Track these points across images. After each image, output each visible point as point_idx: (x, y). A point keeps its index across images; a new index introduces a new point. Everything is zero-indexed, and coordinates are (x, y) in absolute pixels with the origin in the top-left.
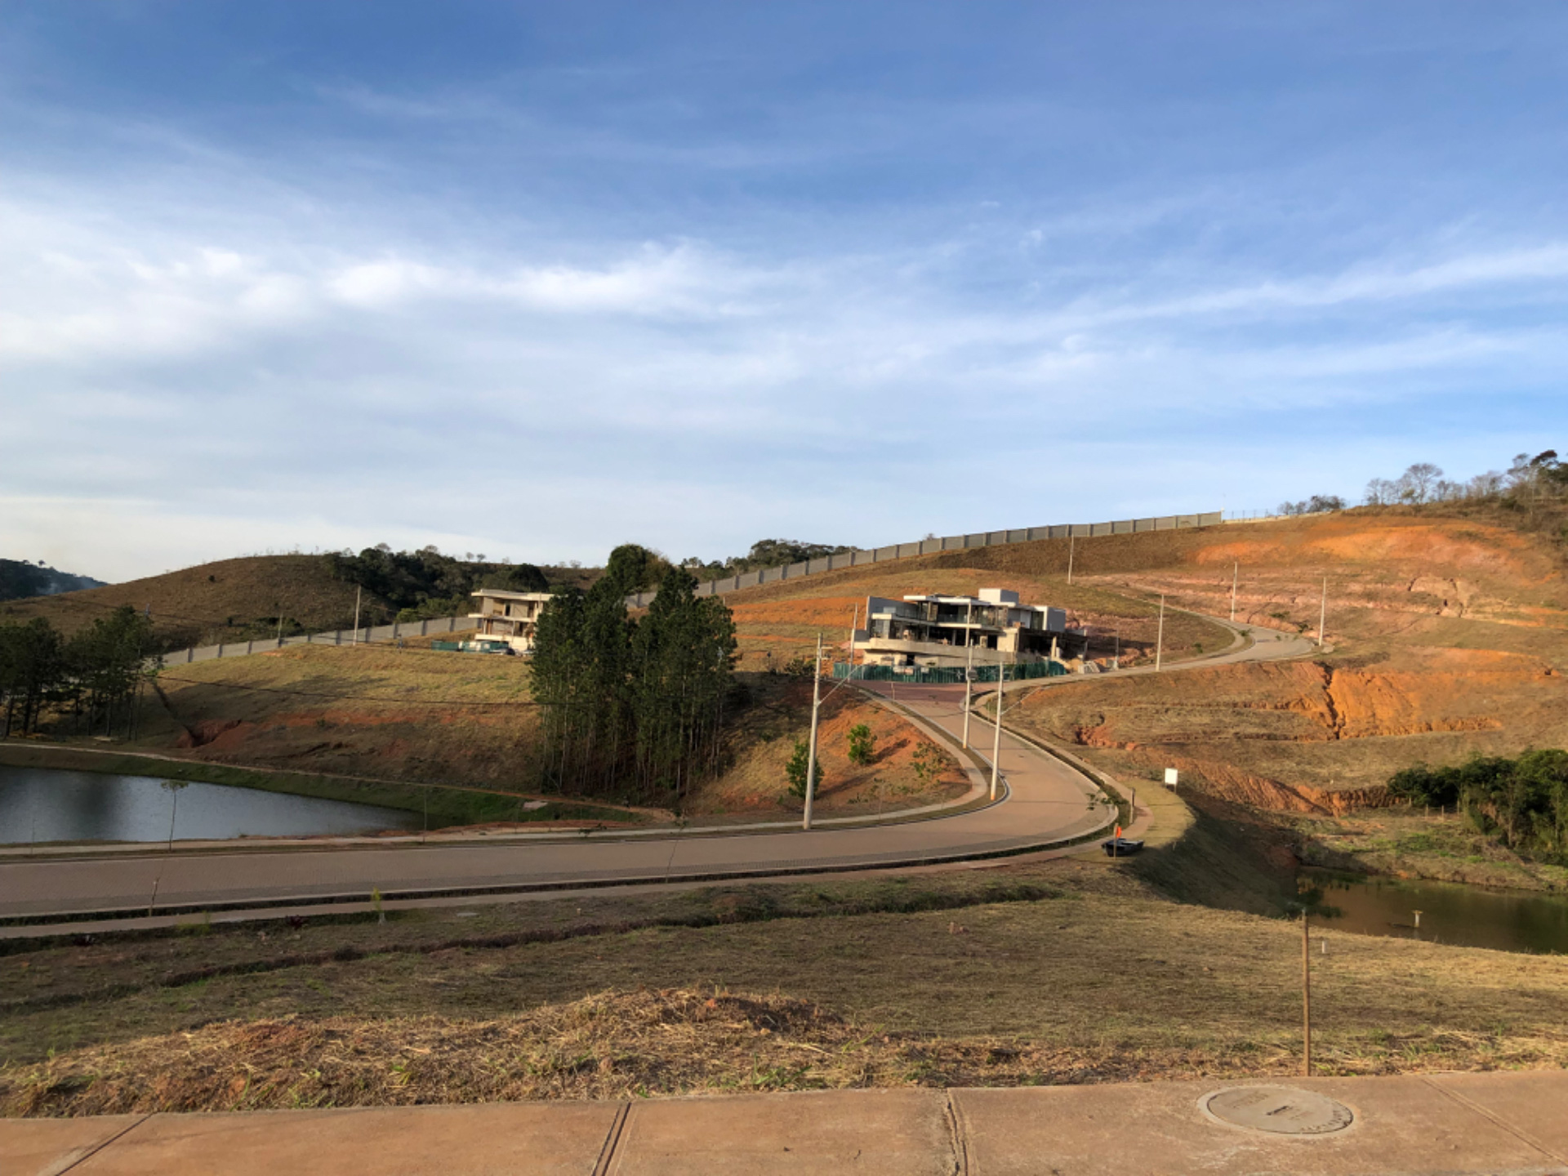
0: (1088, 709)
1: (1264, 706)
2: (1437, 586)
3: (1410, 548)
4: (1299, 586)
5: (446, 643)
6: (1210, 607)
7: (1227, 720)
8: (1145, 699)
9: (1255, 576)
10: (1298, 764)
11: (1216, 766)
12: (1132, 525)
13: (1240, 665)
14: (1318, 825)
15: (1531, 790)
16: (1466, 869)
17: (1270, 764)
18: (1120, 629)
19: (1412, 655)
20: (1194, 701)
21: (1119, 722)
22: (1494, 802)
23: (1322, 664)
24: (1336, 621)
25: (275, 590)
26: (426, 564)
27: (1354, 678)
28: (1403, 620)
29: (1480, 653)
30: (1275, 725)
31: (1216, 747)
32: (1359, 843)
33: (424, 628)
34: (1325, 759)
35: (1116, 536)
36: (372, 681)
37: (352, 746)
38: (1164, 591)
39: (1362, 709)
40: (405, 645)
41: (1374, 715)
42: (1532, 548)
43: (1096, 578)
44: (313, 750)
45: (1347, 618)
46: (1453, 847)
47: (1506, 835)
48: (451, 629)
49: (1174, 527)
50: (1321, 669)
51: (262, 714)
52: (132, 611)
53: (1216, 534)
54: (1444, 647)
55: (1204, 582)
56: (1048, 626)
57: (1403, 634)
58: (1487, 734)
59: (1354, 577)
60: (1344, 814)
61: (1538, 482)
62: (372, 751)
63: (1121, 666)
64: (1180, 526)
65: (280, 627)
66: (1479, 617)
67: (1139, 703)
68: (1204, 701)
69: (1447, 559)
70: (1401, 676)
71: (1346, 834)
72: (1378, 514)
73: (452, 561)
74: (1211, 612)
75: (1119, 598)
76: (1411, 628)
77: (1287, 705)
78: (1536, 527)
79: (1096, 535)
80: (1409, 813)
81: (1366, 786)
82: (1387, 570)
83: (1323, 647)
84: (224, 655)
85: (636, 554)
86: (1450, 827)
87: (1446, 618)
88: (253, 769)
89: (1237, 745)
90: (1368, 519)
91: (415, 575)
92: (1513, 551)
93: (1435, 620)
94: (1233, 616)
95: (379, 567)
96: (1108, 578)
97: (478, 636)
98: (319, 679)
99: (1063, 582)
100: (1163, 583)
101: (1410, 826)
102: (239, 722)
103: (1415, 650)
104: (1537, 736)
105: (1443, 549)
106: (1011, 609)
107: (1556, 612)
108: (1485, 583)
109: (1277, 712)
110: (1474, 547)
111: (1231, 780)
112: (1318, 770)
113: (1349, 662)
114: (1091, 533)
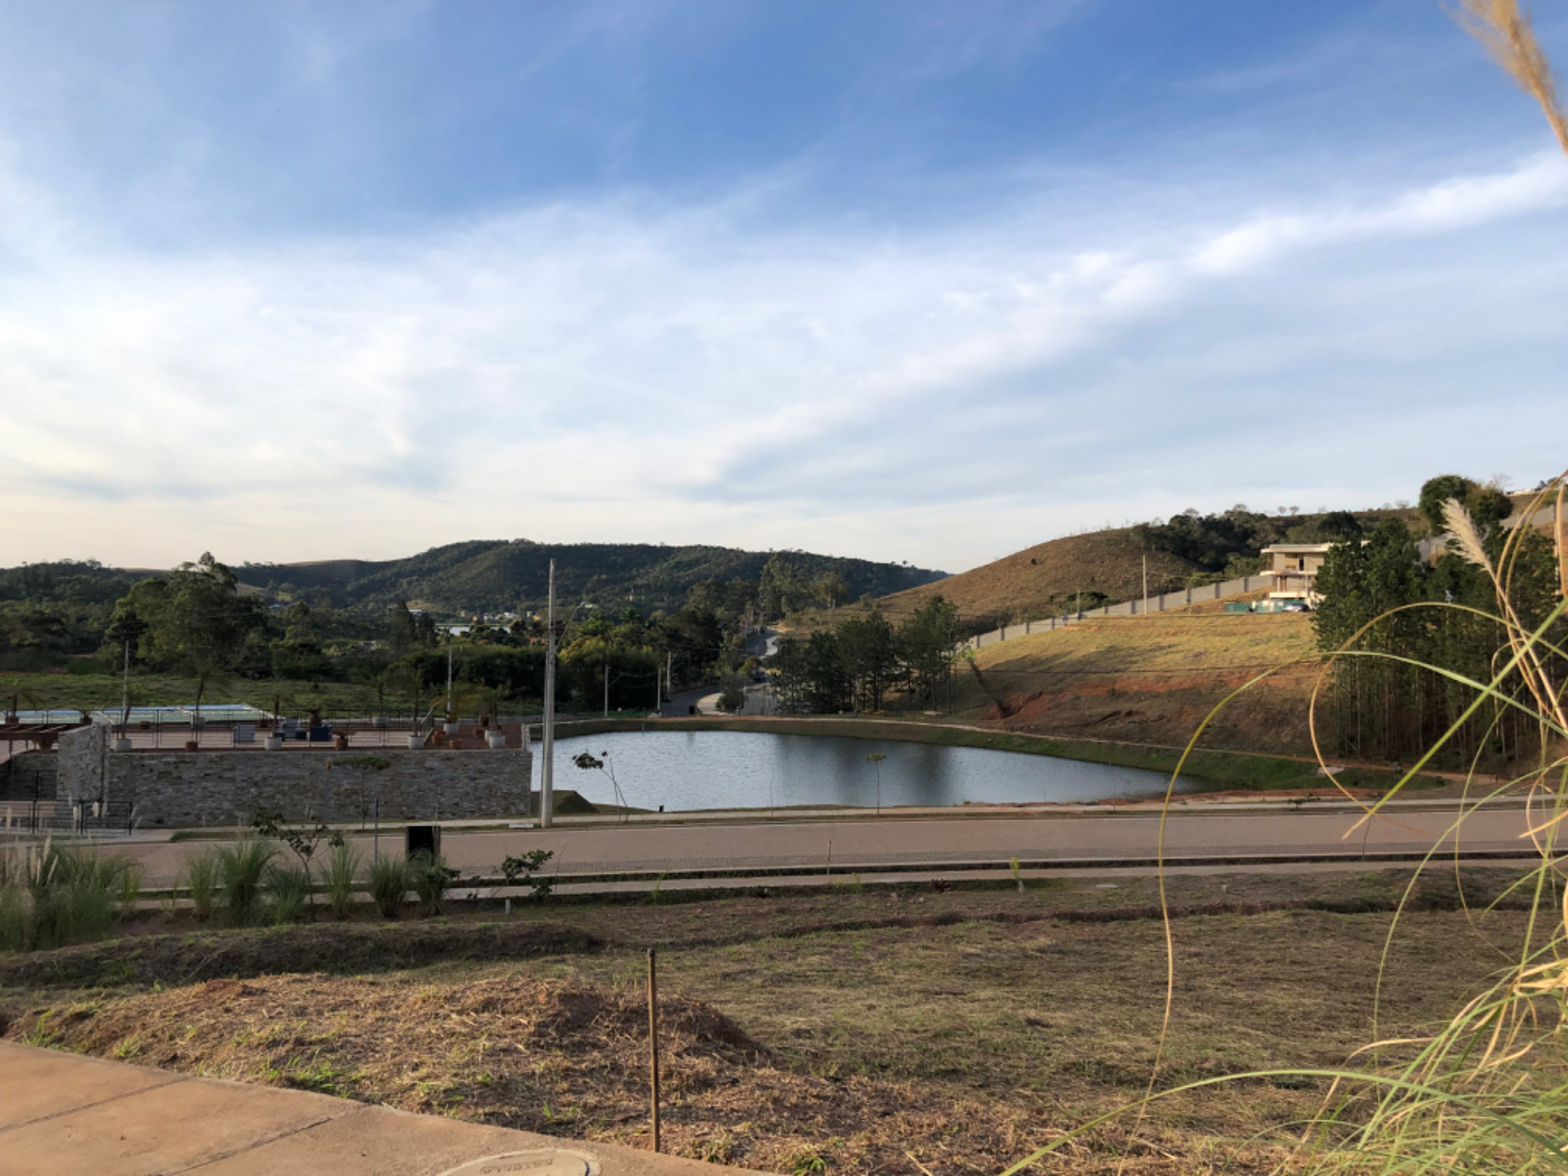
5: (1241, 604)
25: (1091, 566)
26: (1236, 523)
33: (1217, 590)
36: (1161, 648)
37: (1142, 713)
40: (1198, 610)
44: (1104, 718)
48: (1246, 590)
51: (1060, 686)
52: (940, 599)
62: (1161, 717)
65: (1078, 601)
73: (1263, 517)
84: (1031, 632)
85: (1453, 485)
88: (1052, 738)
91: (1224, 537)
95: (1189, 533)
97: (1272, 595)
98: (1111, 649)
102: (1041, 694)
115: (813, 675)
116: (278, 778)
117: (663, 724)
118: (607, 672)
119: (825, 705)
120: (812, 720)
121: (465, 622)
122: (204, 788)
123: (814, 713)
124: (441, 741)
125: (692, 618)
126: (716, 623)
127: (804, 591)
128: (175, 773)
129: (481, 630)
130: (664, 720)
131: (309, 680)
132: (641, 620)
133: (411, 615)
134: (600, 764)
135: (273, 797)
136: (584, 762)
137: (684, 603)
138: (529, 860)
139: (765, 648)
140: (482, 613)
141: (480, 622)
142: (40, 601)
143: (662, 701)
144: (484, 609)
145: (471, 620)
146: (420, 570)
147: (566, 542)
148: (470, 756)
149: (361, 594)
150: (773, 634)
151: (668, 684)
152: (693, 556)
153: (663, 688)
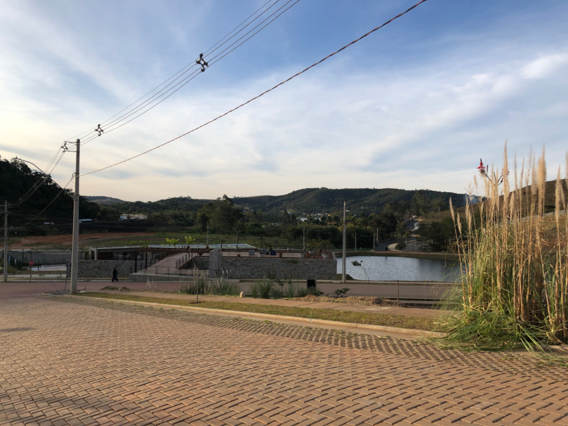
115: (432, 237)
116: (263, 266)
117: (376, 253)
118: (356, 235)
119: (437, 248)
120: (432, 254)
121: (305, 216)
122: (243, 268)
123: (433, 251)
124: (309, 256)
125: (386, 216)
126: (395, 218)
127: (429, 205)
128: (235, 264)
129: (311, 219)
130: (376, 252)
131: (259, 236)
132: (367, 216)
133: (288, 214)
134: (360, 265)
135: (261, 272)
136: (355, 264)
137: (382, 210)
138: (343, 291)
139: (413, 227)
140: (311, 213)
141: (310, 217)
142: (175, 210)
143: (375, 245)
144: (311, 212)
145: (307, 216)
146: (290, 199)
147: (339, 188)
148: (318, 261)
149: (271, 207)
150: (417, 221)
151: (377, 239)
152: (385, 192)
153: (376, 241)
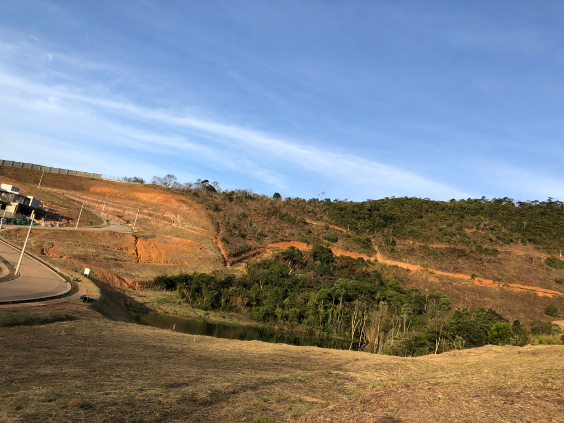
0: (47, 241)
1: (114, 248)
2: (171, 215)
3: (165, 201)
4: (127, 207)
6: (94, 208)
7: (101, 252)
8: (70, 240)
9: (111, 200)
10: (125, 270)
11: (98, 268)
12: (67, 171)
13: (107, 232)
14: (132, 293)
15: (197, 285)
16: (178, 310)
17: (116, 270)
18: (61, 211)
19: (163, 237)
20: (89, 243)
21: (60, 247)
22: (187, 288)
23: (135, 236)
24: (140, 222)
27: (144, 242)
28: (160, 225)
29: (183, 240)
30: (118, 255)
31: (97, 261)
32: (145, 300)
34: (134, 270)
35: (60, 174)
38: (77, 199)
39: (147, 253)
41: (150, 256)
42: (200, 209)
43: (49, 189)
45: (142, 221)
46: (173, 303)
47: (188, 299)
49: (83, 176)
50: (134, 238)
53: (99, 183)
54: (172, 236)
55: (92, 199)
56: (32, 205)
57: (160, 230)
58: (183, 266)
59: (146, 208)
60: (139, 289)
61: (202, 189)
63: (60, 225)
64: (86, 176)
66: (183, 228)
67: (68, 241)
68: (93, 244)
69: (175, 207)
70: (160, 244)
71: (141, 296)
72: (156, 188)
74: (94, 210)
75: (60, 198)
76: (163, 228)
77: (122, 249)
78: (202, 203)
79: (51, 172)
80: (159, 290)
81: (147, 280)
82: (156, 207)
83: (134, 230)
86: (172, 296)
87: (173, 227)
89: (105, 261)
90: (153, 189)
92: (195, 209)
93: (170, 227)
94: (102, 213)
96: (54, 190)
99: (36, 188)
100: (76, 196)
101: (160, 295)
103: (164, 236)
104: (197, 268)
105: (175, 204)
106: (16, 195)
107: (204, 230)
108: (186, 217)
109: (119, 251)
110: (184, 205)
111: (103, 274)
112: (132, 273)
113: (144, 236)
114: (50, 171)
